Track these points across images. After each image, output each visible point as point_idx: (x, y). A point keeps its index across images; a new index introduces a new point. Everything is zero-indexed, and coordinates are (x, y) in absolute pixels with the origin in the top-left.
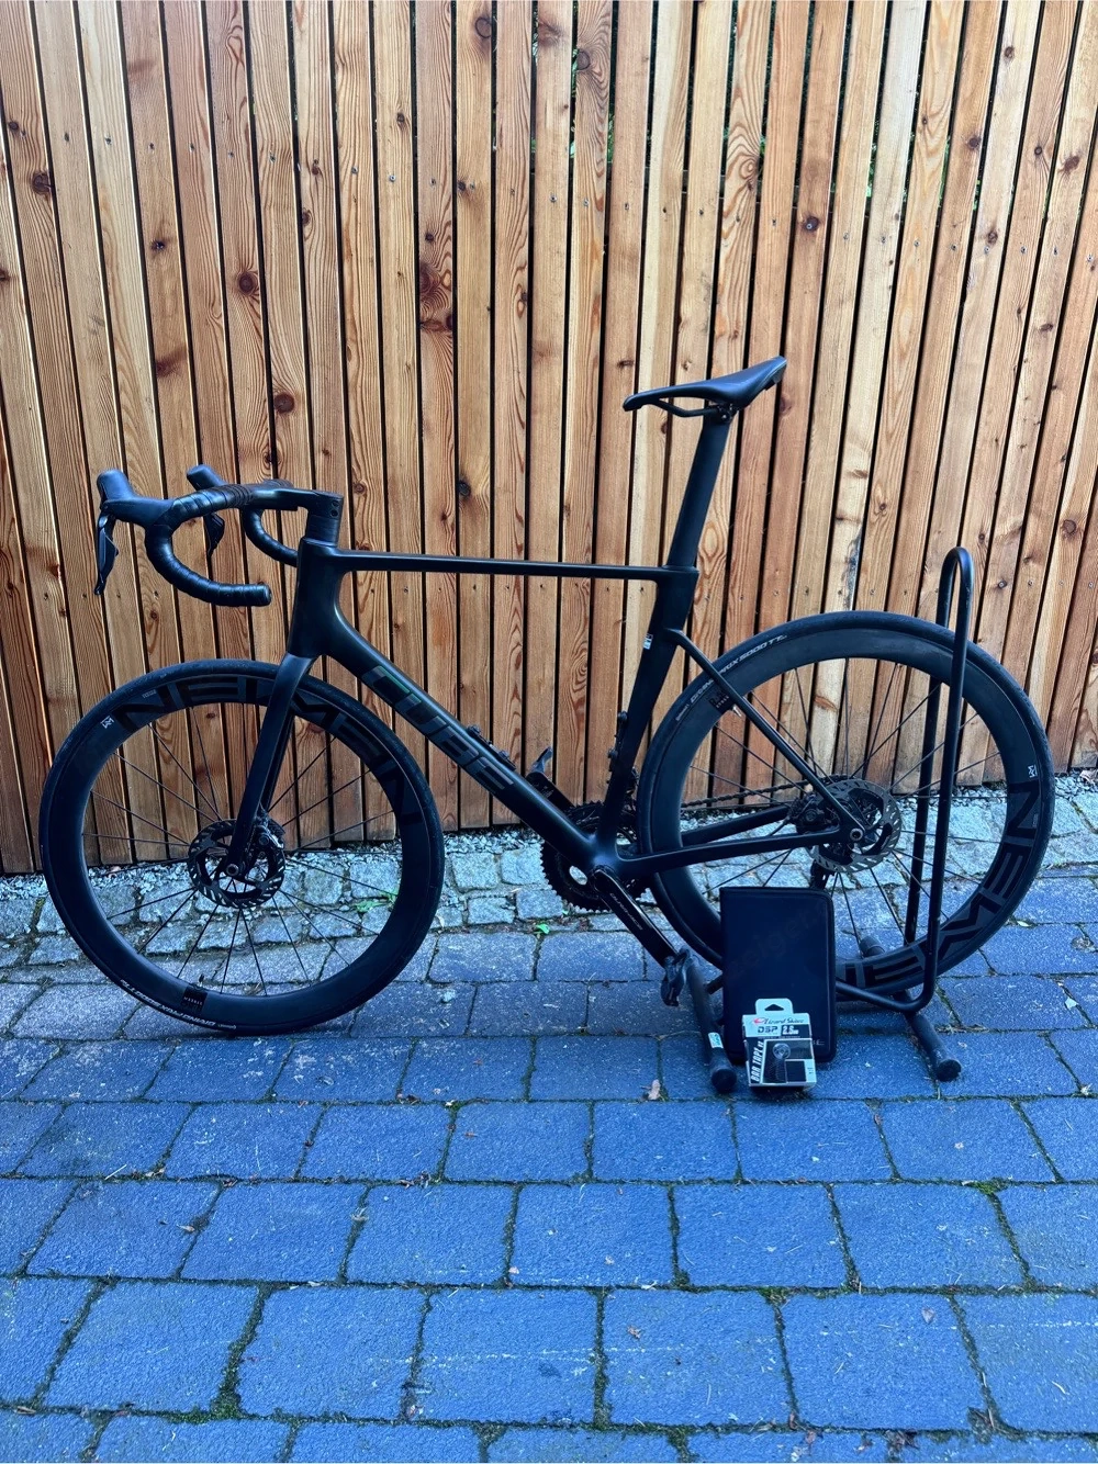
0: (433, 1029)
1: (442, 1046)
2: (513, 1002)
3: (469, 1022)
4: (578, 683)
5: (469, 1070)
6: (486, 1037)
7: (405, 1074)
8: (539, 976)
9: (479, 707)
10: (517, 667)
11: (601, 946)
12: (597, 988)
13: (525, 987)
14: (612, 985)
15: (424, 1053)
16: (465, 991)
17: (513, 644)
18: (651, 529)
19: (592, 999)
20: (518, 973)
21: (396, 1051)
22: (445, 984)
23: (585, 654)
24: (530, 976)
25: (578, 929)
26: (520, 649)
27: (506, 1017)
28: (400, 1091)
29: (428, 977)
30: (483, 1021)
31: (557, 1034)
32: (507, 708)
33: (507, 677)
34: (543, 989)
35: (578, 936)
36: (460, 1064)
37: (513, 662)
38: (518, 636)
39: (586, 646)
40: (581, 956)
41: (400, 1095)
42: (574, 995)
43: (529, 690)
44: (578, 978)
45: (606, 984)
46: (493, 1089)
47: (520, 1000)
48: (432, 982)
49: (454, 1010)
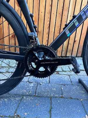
0: (27, 93)
1: (29, 99)
2: (45, 88)
3: (36, 92)
4: (58, 32)
5: (35, 107)
6: (39, 97)
7: (18, 106)
8: (50, 82)
9: (41, 35)
10: (48, 28)
11: (61, 77)
12: (62, 86)
13: (47, 84)
14: (66, 85)
15: (24, 100)
16: (35, 84)
17: (48, 24)
18: (74, 4)
19: (62, 88)
20: (46, 81)
21: (17, 99)
22: (31, 83)
23: (60, 27)
24: (48, 82)
25: (56, 74)
26: (49, 25)
27: (44, 92)
28: (15, 113)
29: (28, 81)
30: (39, 92)
31: (56, 97)
32: (46, 36)
33: (46, 30)
34: (51, 85)
35: (57, 75)
36: (33, 104)
37: (47, 27)
38: (49, 23)
39: (60, 26)
40: (58, 79)
41: (15, 114)
42: (58, 87)
43: (50, 33)
44: (58, 83)
45: (64, 85)
46: (41, 114)
47: (47, 87)
48: (29, 82)
49: (32, 89)
